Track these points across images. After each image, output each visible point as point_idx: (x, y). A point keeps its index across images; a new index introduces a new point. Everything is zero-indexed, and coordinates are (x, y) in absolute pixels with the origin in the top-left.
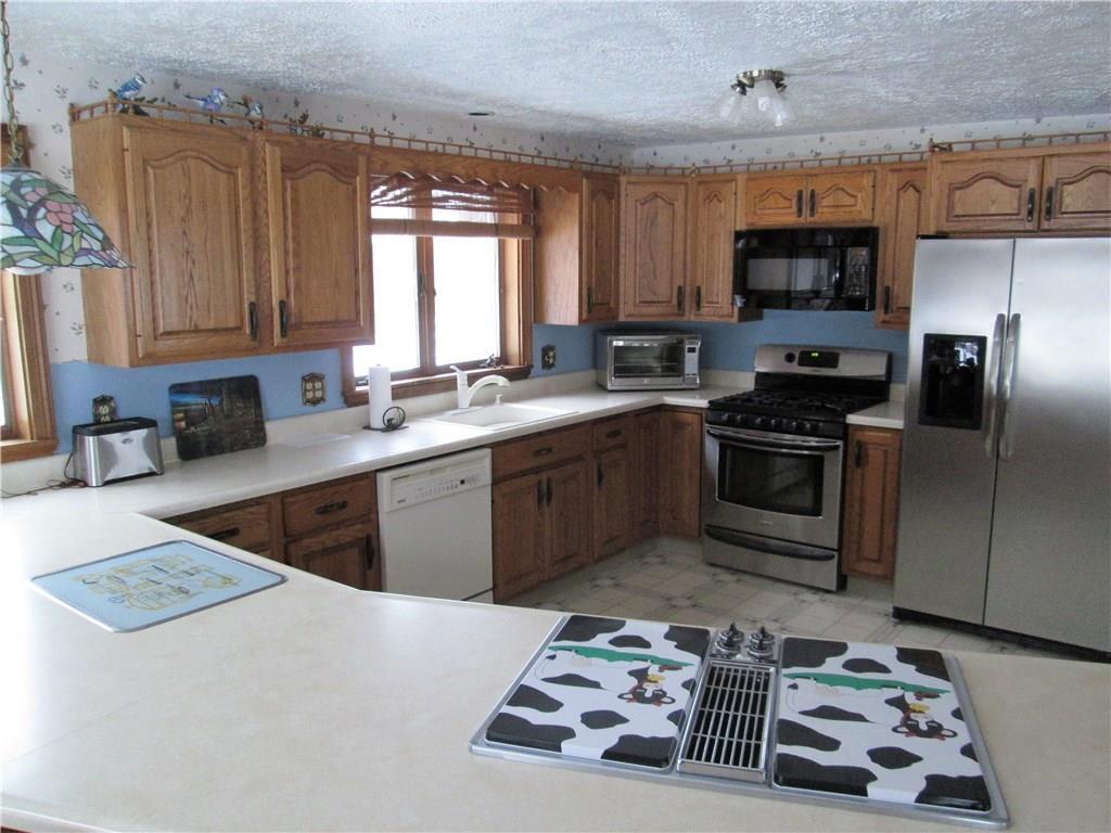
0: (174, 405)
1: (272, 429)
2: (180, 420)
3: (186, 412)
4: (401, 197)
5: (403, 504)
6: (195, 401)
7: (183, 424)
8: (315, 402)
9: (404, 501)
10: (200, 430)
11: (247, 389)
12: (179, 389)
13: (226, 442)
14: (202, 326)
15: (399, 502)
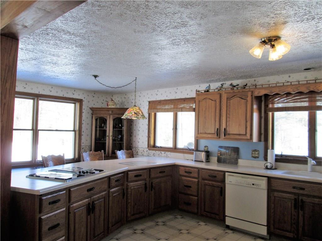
0: (218, 150)
1: (240, 161)
2: (219, 154)
3: (220, 152)
4: (285, 100)
5: (230, 183)
6: (223, 150)
7: (219, 155)
8: (255, 157)
9: (231, 182)
10: (223, 157)
11: (236, 150)
12: (221, 147)
13: (228, 161)
14: (207, 132)
15: (230, 182)
